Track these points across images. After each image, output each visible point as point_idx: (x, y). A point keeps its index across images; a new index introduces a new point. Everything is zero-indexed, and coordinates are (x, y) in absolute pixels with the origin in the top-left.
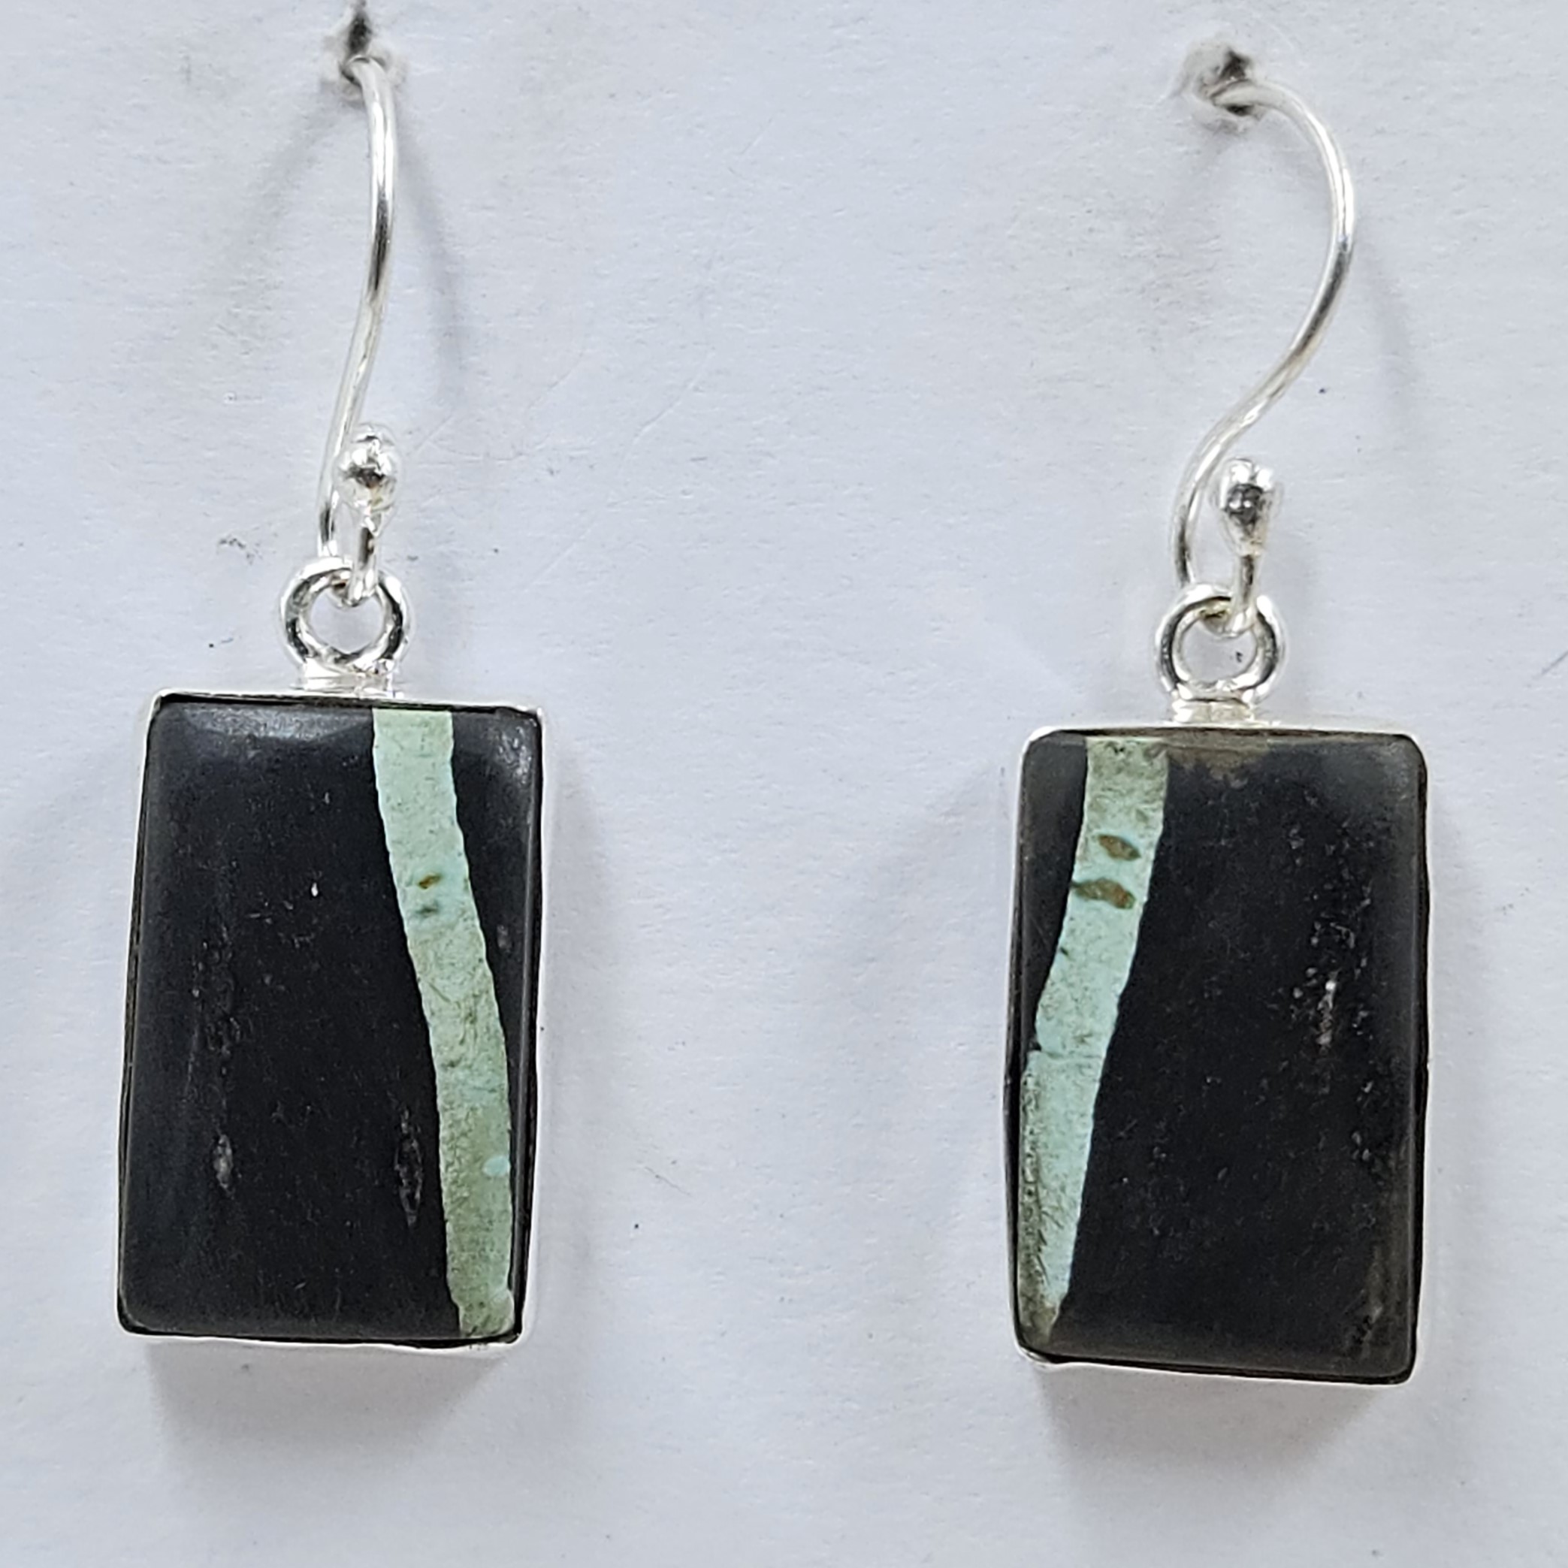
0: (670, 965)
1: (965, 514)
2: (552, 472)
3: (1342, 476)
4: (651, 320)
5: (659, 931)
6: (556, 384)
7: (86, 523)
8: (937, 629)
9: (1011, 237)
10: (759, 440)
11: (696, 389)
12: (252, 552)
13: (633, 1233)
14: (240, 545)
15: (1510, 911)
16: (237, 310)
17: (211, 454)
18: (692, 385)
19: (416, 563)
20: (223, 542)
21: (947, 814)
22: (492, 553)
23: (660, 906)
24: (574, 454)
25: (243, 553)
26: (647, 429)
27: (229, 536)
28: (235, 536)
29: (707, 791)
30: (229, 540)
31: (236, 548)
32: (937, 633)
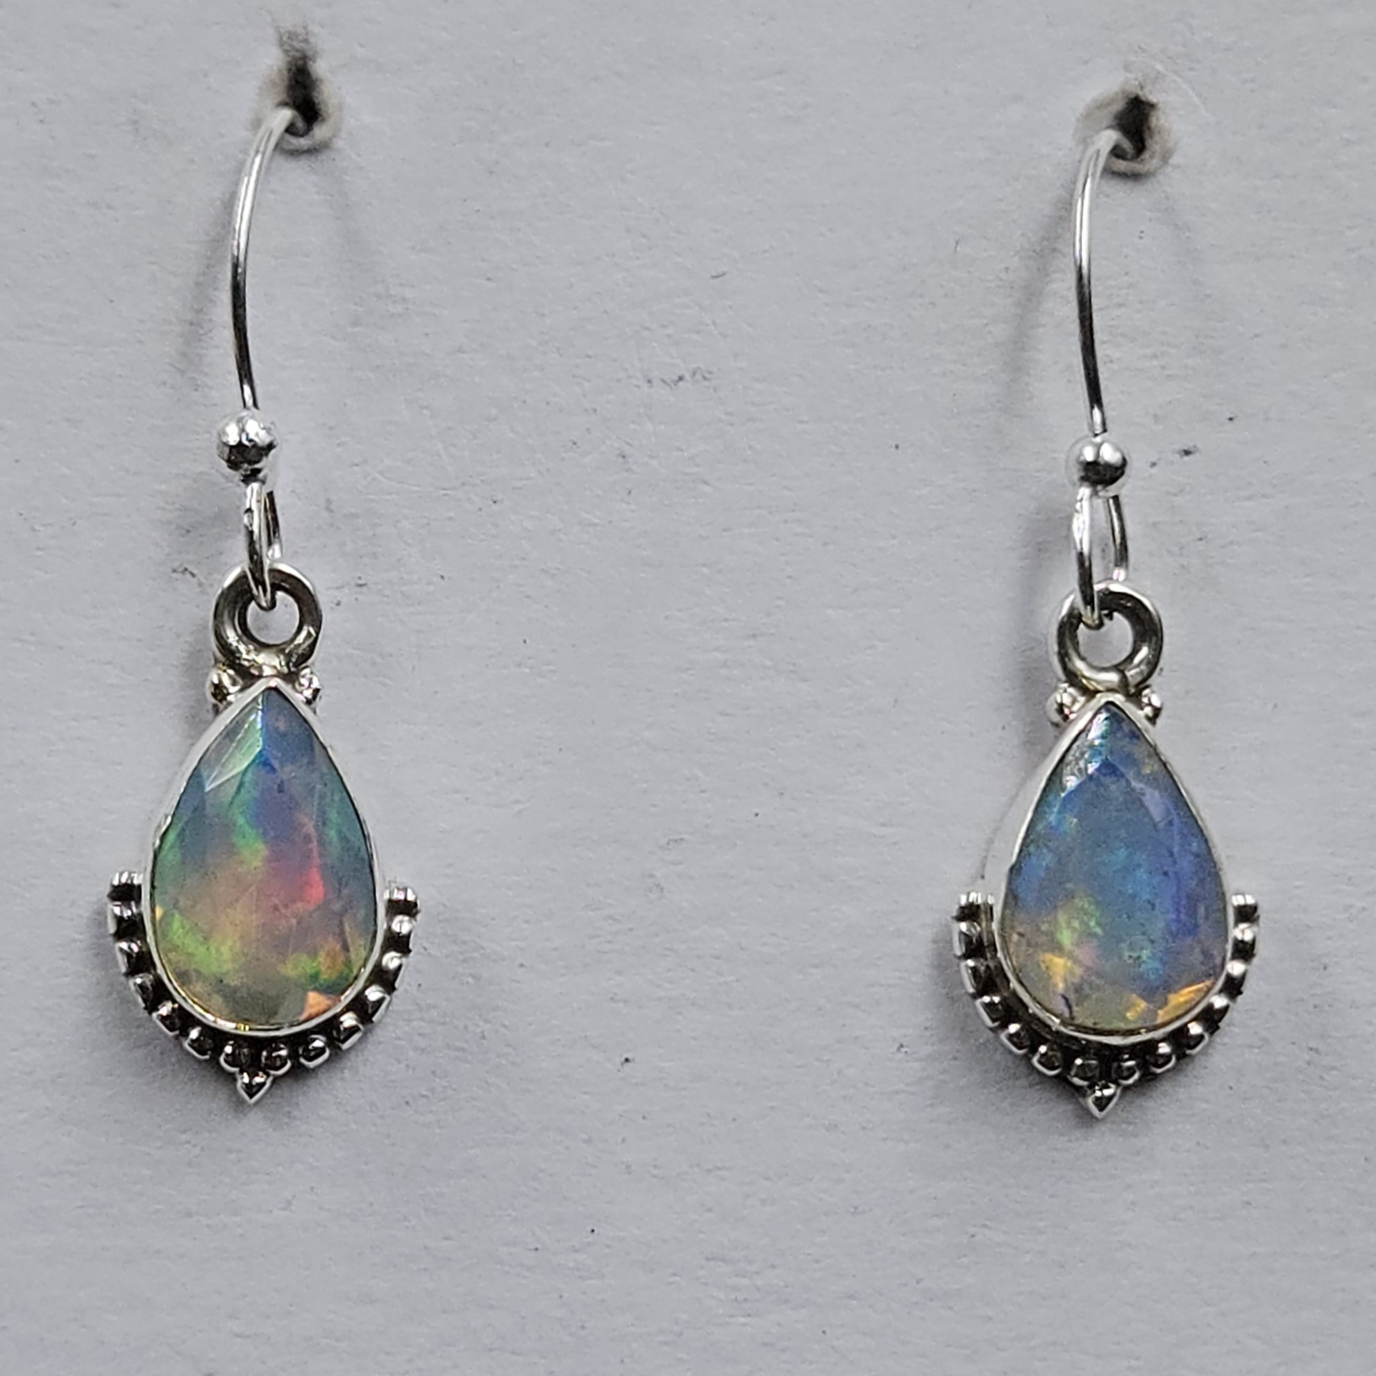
0: (619, 973)
1: (894, 537)
2: (495, 502)
3: (1249, 498)
4: (589, 357)
5: (609, 942)
7: (39, 553)
8: (872, 647)
12: (203, 580)
13: (591, 1238)
14: (193, 575)
17: (163, 487)
19: (364, 589)
20: (174, 571)
21: (883, 825)
22: (438, 579)
23: (611, 917)
25: (195, 580)
27: (181, 565)
28: (186, 565)
29: (654, 806)
30: (181, 569)
31: (188, 576)
32: (869, 652)
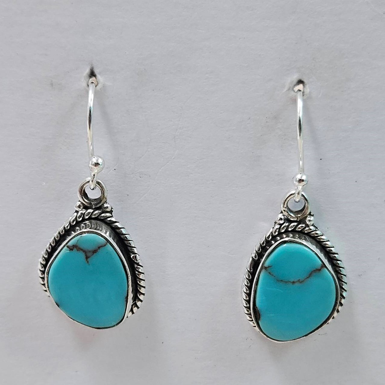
6: (141, 157)
9: (248, 124)
10: (189, 170)
11: (174, 159)
15: (361, 276)
16: (66, 140)
18: (173, 157)
24: (145, 173)
26: (163, 168)
